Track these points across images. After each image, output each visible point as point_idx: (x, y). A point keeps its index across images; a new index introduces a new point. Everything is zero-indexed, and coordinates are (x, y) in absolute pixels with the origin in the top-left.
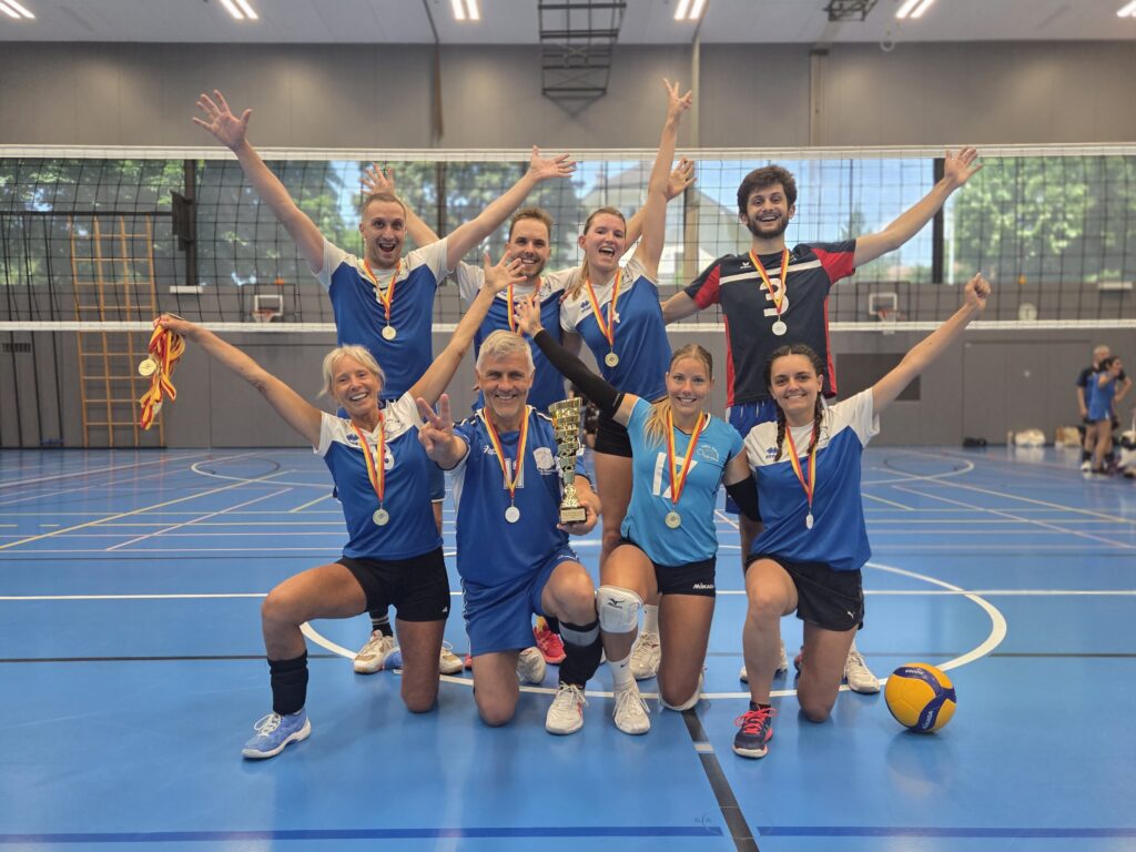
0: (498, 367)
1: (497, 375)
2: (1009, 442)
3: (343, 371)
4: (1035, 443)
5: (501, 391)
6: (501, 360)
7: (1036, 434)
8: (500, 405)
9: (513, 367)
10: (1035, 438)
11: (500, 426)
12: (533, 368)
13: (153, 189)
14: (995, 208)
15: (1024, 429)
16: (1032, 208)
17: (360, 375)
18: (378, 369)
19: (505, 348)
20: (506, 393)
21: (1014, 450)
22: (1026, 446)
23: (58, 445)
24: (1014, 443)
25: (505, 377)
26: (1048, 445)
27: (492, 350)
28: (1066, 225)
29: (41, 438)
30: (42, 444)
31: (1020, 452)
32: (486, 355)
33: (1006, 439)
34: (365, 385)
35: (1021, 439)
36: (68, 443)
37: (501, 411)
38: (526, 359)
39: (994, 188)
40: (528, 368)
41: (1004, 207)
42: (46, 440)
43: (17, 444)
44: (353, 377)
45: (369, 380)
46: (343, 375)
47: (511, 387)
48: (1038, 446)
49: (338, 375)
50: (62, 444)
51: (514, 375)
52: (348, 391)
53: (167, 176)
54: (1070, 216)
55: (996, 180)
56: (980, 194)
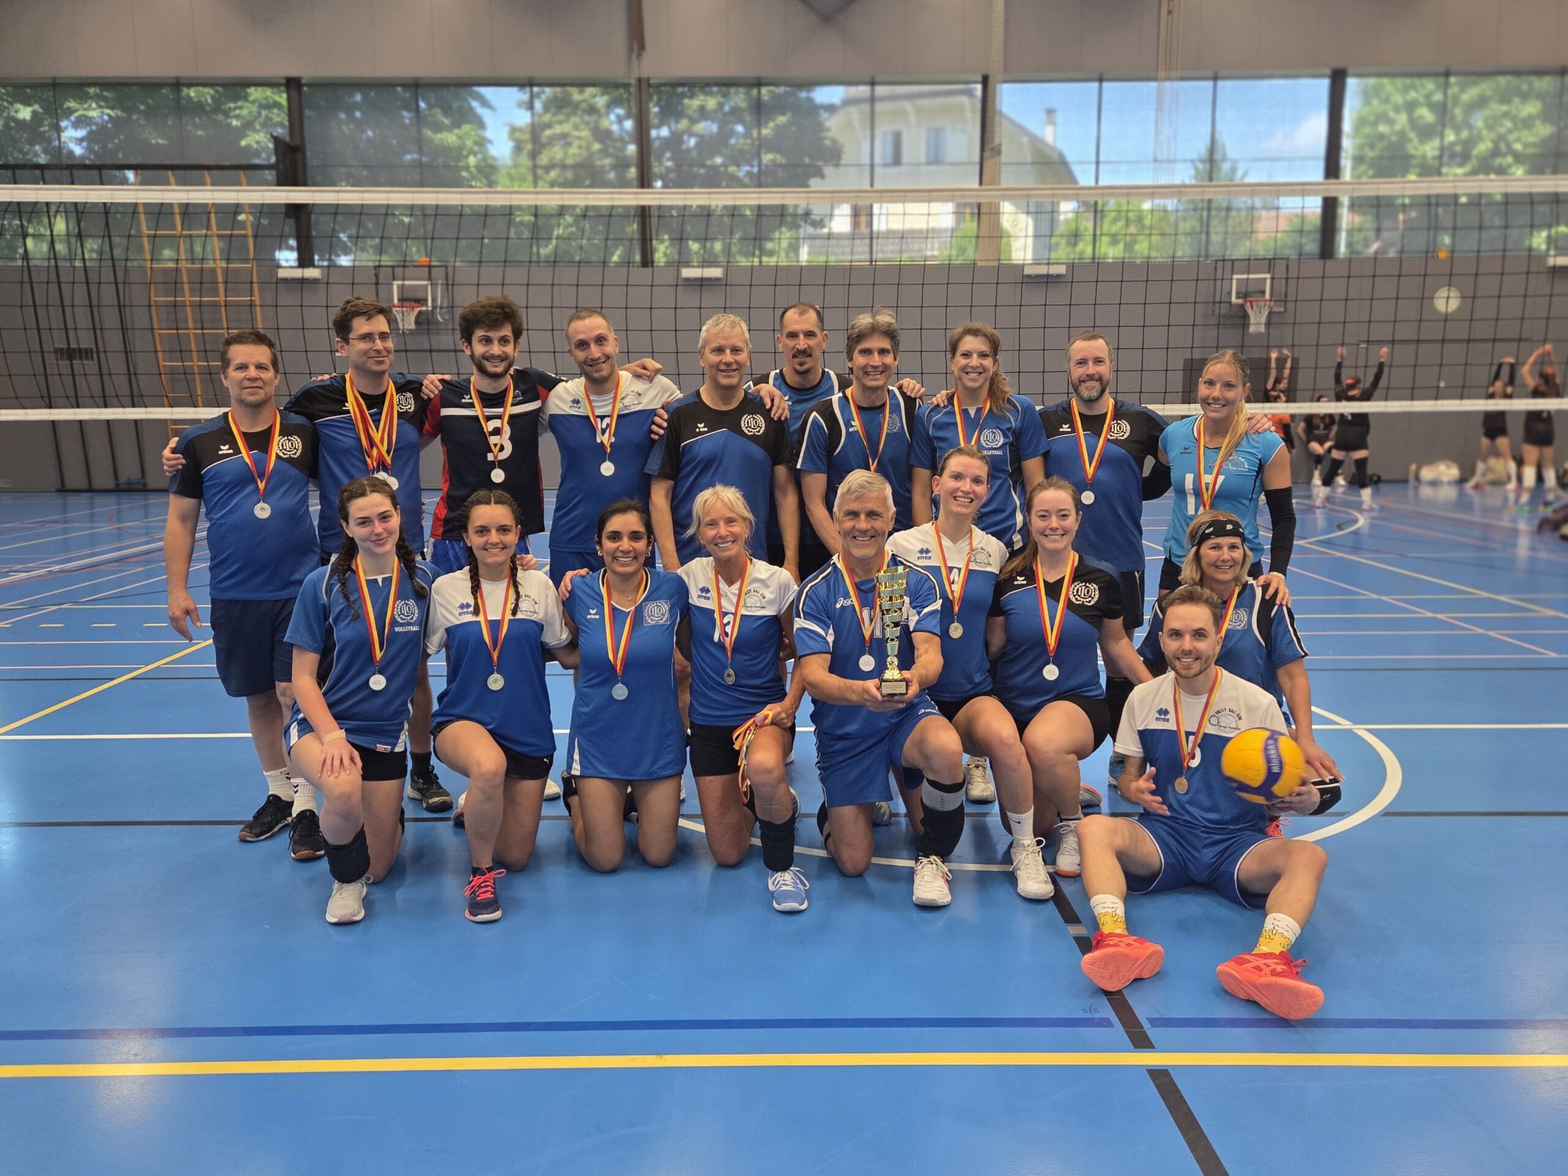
0: (855, 506)
1: (855, 514)
2: (1411, 478)
3: (713, 516)
4: (1446, 479)
5: (859, 531)
6: (858, 499)
7: (1448, 467)
8: (858, 546)
9: (871, 506)
10: (1448, 471)
11: (858, 570)
12: (893, 509)
13: (235, 123)
14: (1412, 135)
15: (1431, 459)
16: (1465, 134)
17: (730, 521)
18: (749, 515)
19: (862, 487)
20: (864, 533)
21: (1416, 488)
22: (1435, 483)
23: (140, 487)
24: (1417, 478)
25: (863, 517)
26: (1462, 481)
27: (849, 490)
28: (1510, 159)
29: (116, 477)
30: (117, 485)
31: (1426, 492)
32: (843, 495)
33: (1407, 472)
34: (732, 533)
35: (1427, 473)
36: (152, 483)
37: (857, 552)
38: (885, 499)
39: (1411, 107)
40: (887, 509)
41: (1426, 133)
42: (123, 479)
43: (84, 485)
44: (722, 523)
45: (736, 529)
46: (712, 520)
47: (869, 527)
48: (1449, 483)
49: (707, 519)
50: (145, 485)
51: (871, 514)
52: (715, 537)
53: (253, 102)
54: (1518, 147)
55: (1413, 94)
56: (1391, 114)
